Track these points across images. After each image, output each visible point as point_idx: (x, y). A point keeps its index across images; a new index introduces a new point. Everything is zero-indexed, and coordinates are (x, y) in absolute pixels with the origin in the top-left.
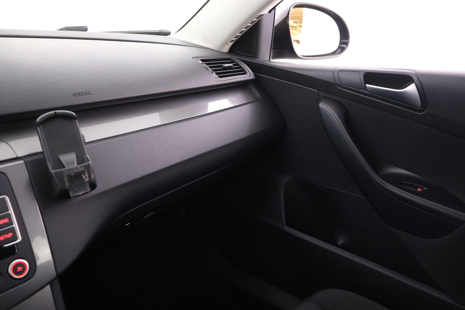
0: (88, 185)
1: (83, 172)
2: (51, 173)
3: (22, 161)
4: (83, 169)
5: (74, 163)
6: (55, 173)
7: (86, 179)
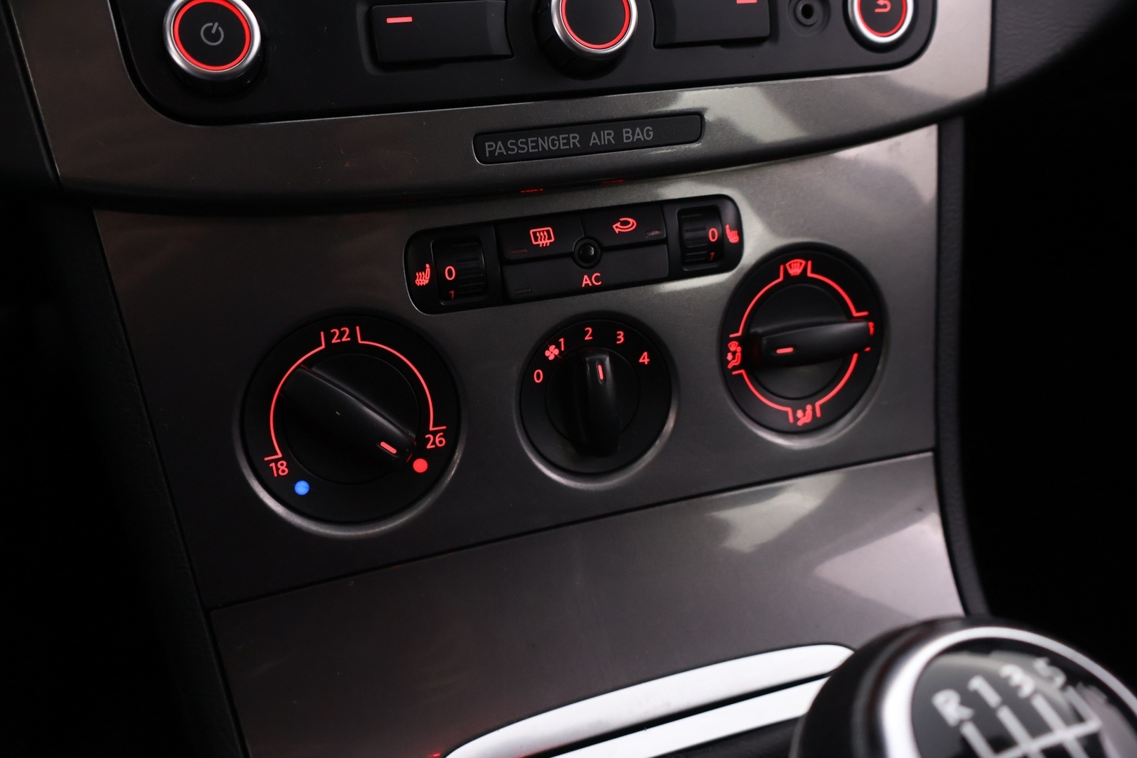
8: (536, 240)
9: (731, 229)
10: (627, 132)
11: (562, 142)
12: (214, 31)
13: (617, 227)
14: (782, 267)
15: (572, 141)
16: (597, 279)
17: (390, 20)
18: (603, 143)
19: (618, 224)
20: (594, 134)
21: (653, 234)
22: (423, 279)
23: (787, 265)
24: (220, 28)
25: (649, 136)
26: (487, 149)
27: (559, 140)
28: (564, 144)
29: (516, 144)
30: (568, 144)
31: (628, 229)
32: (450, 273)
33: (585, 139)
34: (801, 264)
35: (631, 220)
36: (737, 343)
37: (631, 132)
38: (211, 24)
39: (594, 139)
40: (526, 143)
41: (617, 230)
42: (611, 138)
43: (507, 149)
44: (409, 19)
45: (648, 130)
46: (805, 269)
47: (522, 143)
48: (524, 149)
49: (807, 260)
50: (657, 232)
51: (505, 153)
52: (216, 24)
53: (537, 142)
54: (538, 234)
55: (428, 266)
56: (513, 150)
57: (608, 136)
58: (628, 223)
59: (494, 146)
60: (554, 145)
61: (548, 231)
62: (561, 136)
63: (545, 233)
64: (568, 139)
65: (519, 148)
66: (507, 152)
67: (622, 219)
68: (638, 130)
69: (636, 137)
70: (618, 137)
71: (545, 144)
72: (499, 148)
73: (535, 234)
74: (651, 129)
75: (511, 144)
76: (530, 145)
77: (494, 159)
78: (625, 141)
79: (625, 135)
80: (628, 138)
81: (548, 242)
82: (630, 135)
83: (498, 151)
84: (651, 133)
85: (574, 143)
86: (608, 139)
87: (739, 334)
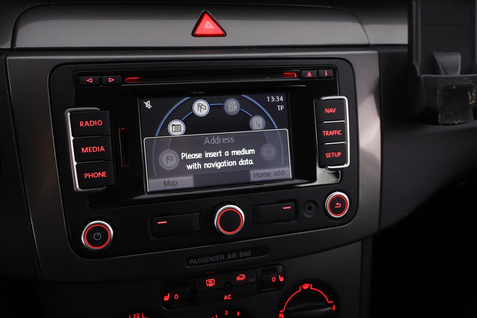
0: (471, 111)
1: (470, 88)
2: (419, 79)
3: (376, 52)
4: (471, 82)
5: (456, 70)
6: (425, 78)
7: (471, 101)
8: (208, 284)
9: (281, 276)
10: (241, 254)
11: (217, 258)
12: (98, 236)
13: (238, 278)
14: (300, 287)
15: (221, 258)
16: (230, 297)
17: (159, 223)
18: (232, 257)
19: (239, 277)
20: (229, 255)
21: (251, 280)
22: (166, 298)
23: (303, 286)
24: (100, 234)
25: (249, 254)
26: (191, 262)
27: (216, 258)
28: (218, 259)
29: (201, 260)
30: (220, 258)
31: (242, 279)
32: (176, 297)
33: (226, 256)
34: (308, 285)
35: (243, 275)
36: (282, 314)
37: (243, 253)
38: (97, 233)
39: (229, 256)
40: (205, 259)
41: (238, 280)
42: (235, 256)
43: (198, 261)
44: (166, 222)
45: (249, 253)
46: (309, 287)
47: (203, 259)
48: (204, 261)
49: (310, 284)
50: (253, 280)
51: (197, 263)
52: (99, 233)
53: (208, 259)
54: (209, 282)
55: (168, 294)
56: (200, 262)
57: (234, 255)
58: (242, 276)
59: (193, 261)
60: (214, 259)
61: (213, 281)
62: (217, 256)
63: (212, 281)
64: (220, 257)
65: (202, 261)
66: (197, 262)
67: (240, 275)
68: (245, 253)
69: (244, 255)
70: (238, 255)
71: (211, 259)
72: (195, 261)
73: (208, 282)
74: (250, 252)
75: (199, 260)
76: (206, 260)
77: (193, 265)
78: (240, 256)
79: (240, 254)
80: (241, 255)
81: (212, 285)
82: (242, 254)
83: (194, 262)
84: (250, 253)
85: (222, 258)
86: (234, 256)
87: (283, 310)
